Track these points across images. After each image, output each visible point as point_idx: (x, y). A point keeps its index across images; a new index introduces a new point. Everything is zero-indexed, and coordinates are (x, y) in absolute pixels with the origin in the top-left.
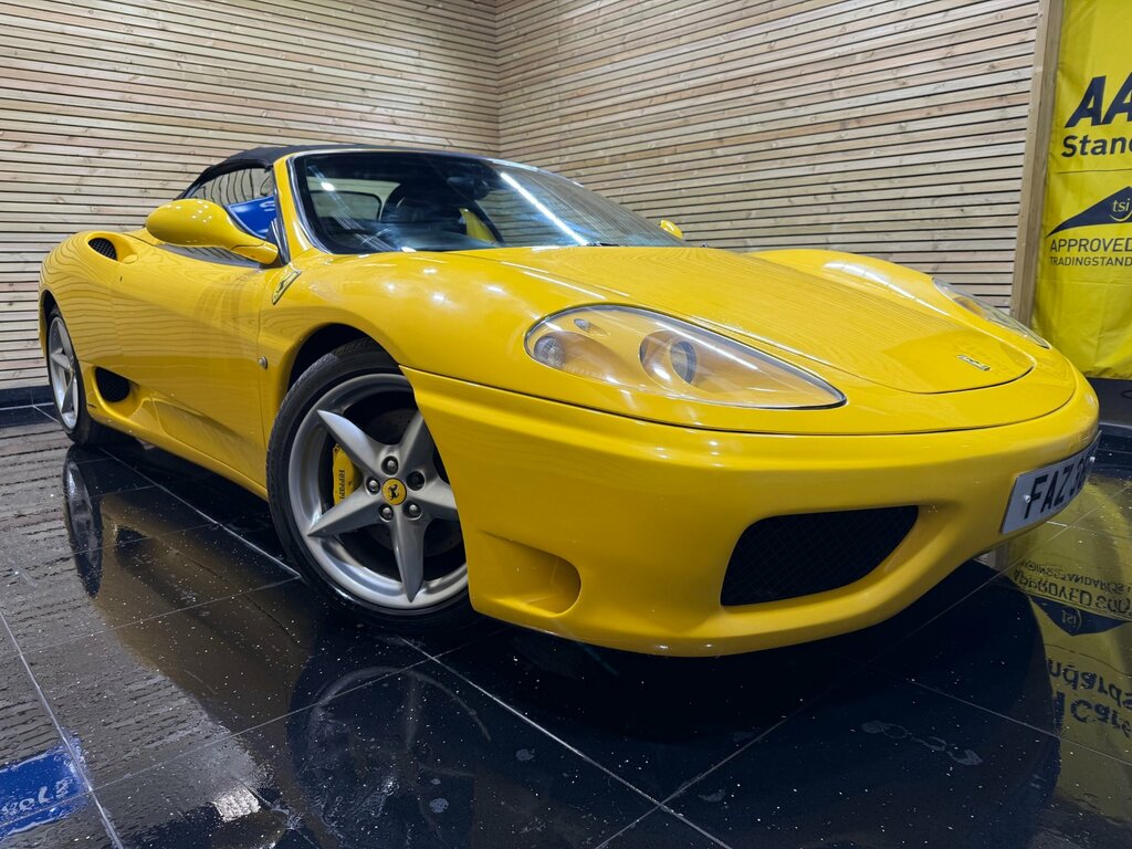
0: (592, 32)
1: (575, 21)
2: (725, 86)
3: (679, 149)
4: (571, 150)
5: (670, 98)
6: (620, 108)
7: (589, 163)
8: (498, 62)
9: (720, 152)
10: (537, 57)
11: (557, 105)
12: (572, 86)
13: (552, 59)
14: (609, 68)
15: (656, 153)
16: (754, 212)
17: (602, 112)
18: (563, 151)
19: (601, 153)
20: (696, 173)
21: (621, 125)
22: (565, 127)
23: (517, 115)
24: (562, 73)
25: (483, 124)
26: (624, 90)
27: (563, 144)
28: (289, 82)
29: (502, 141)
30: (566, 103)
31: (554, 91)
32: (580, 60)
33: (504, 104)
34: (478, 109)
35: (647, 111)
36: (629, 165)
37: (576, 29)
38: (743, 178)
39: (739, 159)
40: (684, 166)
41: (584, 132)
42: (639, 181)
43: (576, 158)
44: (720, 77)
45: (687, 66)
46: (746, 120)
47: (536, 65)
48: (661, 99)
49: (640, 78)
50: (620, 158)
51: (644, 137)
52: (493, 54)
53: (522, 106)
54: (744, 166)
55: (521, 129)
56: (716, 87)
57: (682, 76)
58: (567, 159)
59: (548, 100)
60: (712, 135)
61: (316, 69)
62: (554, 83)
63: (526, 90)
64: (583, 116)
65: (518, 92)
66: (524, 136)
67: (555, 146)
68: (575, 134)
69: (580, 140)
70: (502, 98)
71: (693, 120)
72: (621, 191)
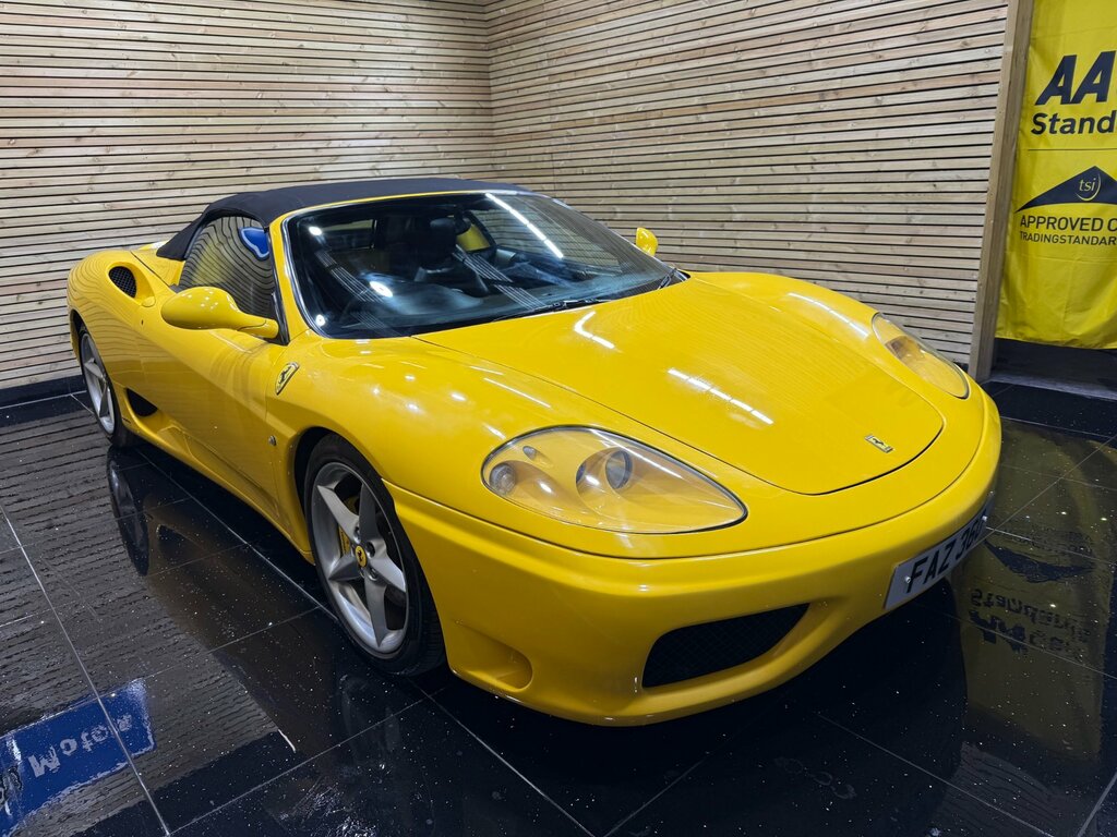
2: (709, 51)
3: (665, 113)
4: (561, 109)
5: (655, 61)
6: (607, 69)
7: (579, 123)
8: (487, 17)
9: (704, 118)
10: (524, 14)
11: (545, 64)
12: (559, 45)
13: (538, 17)
14: (595, 28)
15: (643, 116)
16: (738, 179)
17: (589, 73)
18: (553, 110)
19: (590, 114)
20: (682, 138)
21: (609, 86)
22: (555, 87)
23: (507, 72)
24: (549, 31)
25: (474, 82)
26: (610, 52)
27: (554, 102)
28: (281, 61)
29: (494, 97)
30: (554, 62)
31: (542, 49)
33: (494, 60)
35: (633, 74)
36: (617, 127)
38: (727, 144)
39: (723, 125)
40: (670, 131)
41: (571, 92)
42: (627, 143)
43: (566, 117)
44: (703, 43)
45: (671, 30)
46: (728, 87)
47: (523, 22)
48: (647, 62)
49: (625, 39)
50: (609, 120)
51: (631, 100)
52: (480, 9)
53: (512, 63)
54: (728, 133)
55: (512, 86)
56: (699, 53)
57: (666, 40)
58: (557, 118)
59: (537, 58)
60: (696, 101)
61: (306, 44)
62: (542, 41)
63: (515, 47)
64: (571, 76)
65: (507, 49)
66: (515, 93)
67: (545, 104)
68: (564, 93)
69: (569, 100)
70: (491, 54)
71: (677, 85)
72: (611, 153)
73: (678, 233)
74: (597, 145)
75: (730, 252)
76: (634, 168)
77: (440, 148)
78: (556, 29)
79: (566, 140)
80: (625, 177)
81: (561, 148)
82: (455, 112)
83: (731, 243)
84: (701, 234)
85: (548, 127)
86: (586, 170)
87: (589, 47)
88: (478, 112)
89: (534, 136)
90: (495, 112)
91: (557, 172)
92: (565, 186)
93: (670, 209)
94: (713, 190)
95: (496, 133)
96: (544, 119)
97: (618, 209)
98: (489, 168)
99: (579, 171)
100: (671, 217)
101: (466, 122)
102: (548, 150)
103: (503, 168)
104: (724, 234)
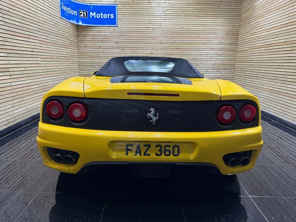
0: (260, 8)
1: (257, 5)
2: (289, 24)
3: (275, 45)
4: (252, 43)
5: (275, 28)
6: (263, 31)
7: (255, 47)
8: (241, 18)
9: (285, 46)
10: (248, 16)
11: (250, 30)
12: (254, 25)
13: (251, 17)
14: (262, 19)
15: (269, 45)
17: (259, 33)
18: (250, 44)
19: (257, 45)
20: (278, 53)
21: (263, 36)
22: (251, 37)
23: (242, 33)
25: (233, 36)
26: (265, 26)
27: (250, 41)
28: (177, 31)
29: (239, 40)
30: (252, 30)
31: (250, 26)
32: (256, 17)
33: (240, 30)
34: (231, 32)
35: (269, 32)
36: (263, 49)
37: (257, 7)
38: (289, 55)
39: (289, 49)
40: (275, 50)
41: (255, 38)
42: (265, 54)
44: (288, 22)
45: (280, 18)
47: (248, 19)
48: (273, 29)
49: (269, 22)
50: (261, 47)
51: (267, 41)
52: (239, 16)
53: (244, 31)
54: (290, 51)
55: (243, 37)
56: (286, 25)
57: (279, 22)
58: (250, 46)
59: (249, 29)
60: (283, 41)
61: (184, 27)
62: (251, 24)
63: (245, 26)
64: (255, 34)
65: (243, 27)
66: (243, 39)
67: (248, 42)
68: (253, 39)
69: (253, 41)
70: (240, 28)
71: (279, 36)
72: (260, 57)
73: (272, 83)
74: (257, 54)
75: (285, 91)
76: (265, 61)
77: (218, 54)
78: (254, 20)
79: (251, 53)
80: (262, 64)
81: (250, 55)
82: (225, 44)
83: (285, 88)
84: (278, 84)
85: (248, 49)
86: (254, 61)
87: (261, 25)
88: (233, 44)
89: (245, 51)
90: (238, 44)
91: (248, 62)
92: (249, 66)
93: (272, 75)
94: (283, 70)
95: (238, 50)
96: (247, 46)
97: (259, 74)
98: (233, 60)
99: (252, 61)
100: (272, 78)
101: (228, 47)
102: (247, 55)
103: (237, 60)
104: (284, 85)
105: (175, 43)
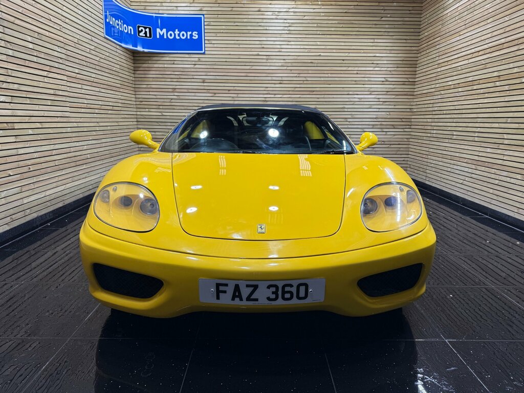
0: (454, 20)
1: (449, 14)
2: (505, 45)
3: (481, 82)
4: (440, 81)
5: (481, 53)
6: (460, 60)
7: (446, 88)
8: (420, 37)
9: (498, 84)
10: (433, 34)
11: (437, 58)
12: (444, 49)
13: (438, 35)
15: (471, 83)
16: (509, 119)
17: (453, 62)
18: (437, 82)
19: (450, 83)
20: (487, 95)
21: (459, 68)
22: (439, 70)
23: (424, 64)
24: (441, 42)
25: (407, 69)
26: (463, 50)
27: (438, 78)
28: (310, 61)
29: (417, 76)
30: (441, 57)
31: (437, 51)
32: (448, 35)
33: (420, 58)
34: (404, 62)
35: (471, 61)
36: (460, 90)
37: (448, 18)
38: (507, 99)
39: (506, 88)
40: (482, 91)
41: (445, 72)
42: (463, 98)
43: (441, 85)
44: (503, 41)
45: (489, 35)
46: (511, 65)
47: (432, 38)
48: (477, 54)
49: (469, 43)
50: (457, 86)
51: (468, 75)
52: (418, 34)
53: (425, 59)
54: (508, 92)
55: (424, 70)
56: (500, 47)
57: (487, 41)
58: (438, 86)
59: (434, 56)
60: (496, 74)
61: (322, 54)
62: (438, 47)
63: (428, 51)
64: (446, 64)
65: (425, 53)
66: (424, 74)
67: (434, 79)
68: (442, 73)
69: (443, 76)
70: (419, 55)
71: (488, 66)
72: (456, 103)
73: (478, 149)
74: (451, 99)
75: (500, 162)
76: (464, 111)
77: (381, 100)
78: (443, 41)
79: (439, 97)
80: (460, 116)
81: (437, 101)
82: (393, 83)
83: (501, 157)
84: (489, 150)
85: (433, 90)
86: (445, 112)
87: (455, 49)
88: (407, 83)
89: (428, 95)
90: (416, 83)
91: (434, 113)
92: (436, 120)
93: (476, 134)
94: (496, 125)
95: (415, 93)
96: (433, 86)
97: (455, 133)
98: (408, 110)
99: (442, 112)
100: (476, 139)
101: (399, 88)
102: (432, 102)
103: (415, 111)
104: (499, 152)
105: (305, 82)
